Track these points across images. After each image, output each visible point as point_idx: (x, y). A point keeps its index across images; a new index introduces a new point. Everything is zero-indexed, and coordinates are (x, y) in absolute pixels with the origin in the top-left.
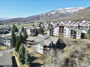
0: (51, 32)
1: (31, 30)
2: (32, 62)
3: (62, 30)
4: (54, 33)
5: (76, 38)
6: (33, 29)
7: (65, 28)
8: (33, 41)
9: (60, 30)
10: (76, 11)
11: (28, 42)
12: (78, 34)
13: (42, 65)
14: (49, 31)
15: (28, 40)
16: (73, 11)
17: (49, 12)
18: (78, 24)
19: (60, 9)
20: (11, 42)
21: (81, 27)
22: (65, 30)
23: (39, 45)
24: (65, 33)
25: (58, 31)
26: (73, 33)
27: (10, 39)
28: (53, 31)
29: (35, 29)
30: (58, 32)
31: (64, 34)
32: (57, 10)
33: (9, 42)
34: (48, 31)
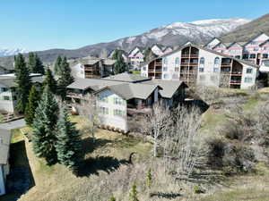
0: (154, 71)
1: (87, 66)
3: (192, 60)
4: (163, 73)
7: (202, 53)
9: (183, 60)
14: (147, 66)
15: (72, 90)
20: (15, 98)
22: (203, 62)
24: (202, 70)
25: (179, 66)
26: (230, 70)
27: (13, 89)
28: (159, 68)
29: (100, 65)
30: (176, 69)
31: (199, 74)
33: (7, 98)
34: (145, 69)
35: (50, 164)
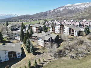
1: (36, 28)
2: (35, 52)
3: (62, 28)
5: (73, 35)
6: (38, 26)
8: (36, 37)
9: (60, 28)
10: (86, 6)
11: (33, 38)
12: (76, 32)
13: (42, 53)
15: (33, 36)
16: (83, 6)
17: (57, 9)
18: (80, 22)
19: (69, 5)
20: (20, 37)
21: (82, 25)
22: (65, 29)
23: (41, 40)
24: (65, 31)
26: (71, 31)
27: (20, 35)
28: (54, 29)
29: (40, 27)
32: (66, 6)
33: (18, 37)
34: (51, 29)
35: (29, 53)
